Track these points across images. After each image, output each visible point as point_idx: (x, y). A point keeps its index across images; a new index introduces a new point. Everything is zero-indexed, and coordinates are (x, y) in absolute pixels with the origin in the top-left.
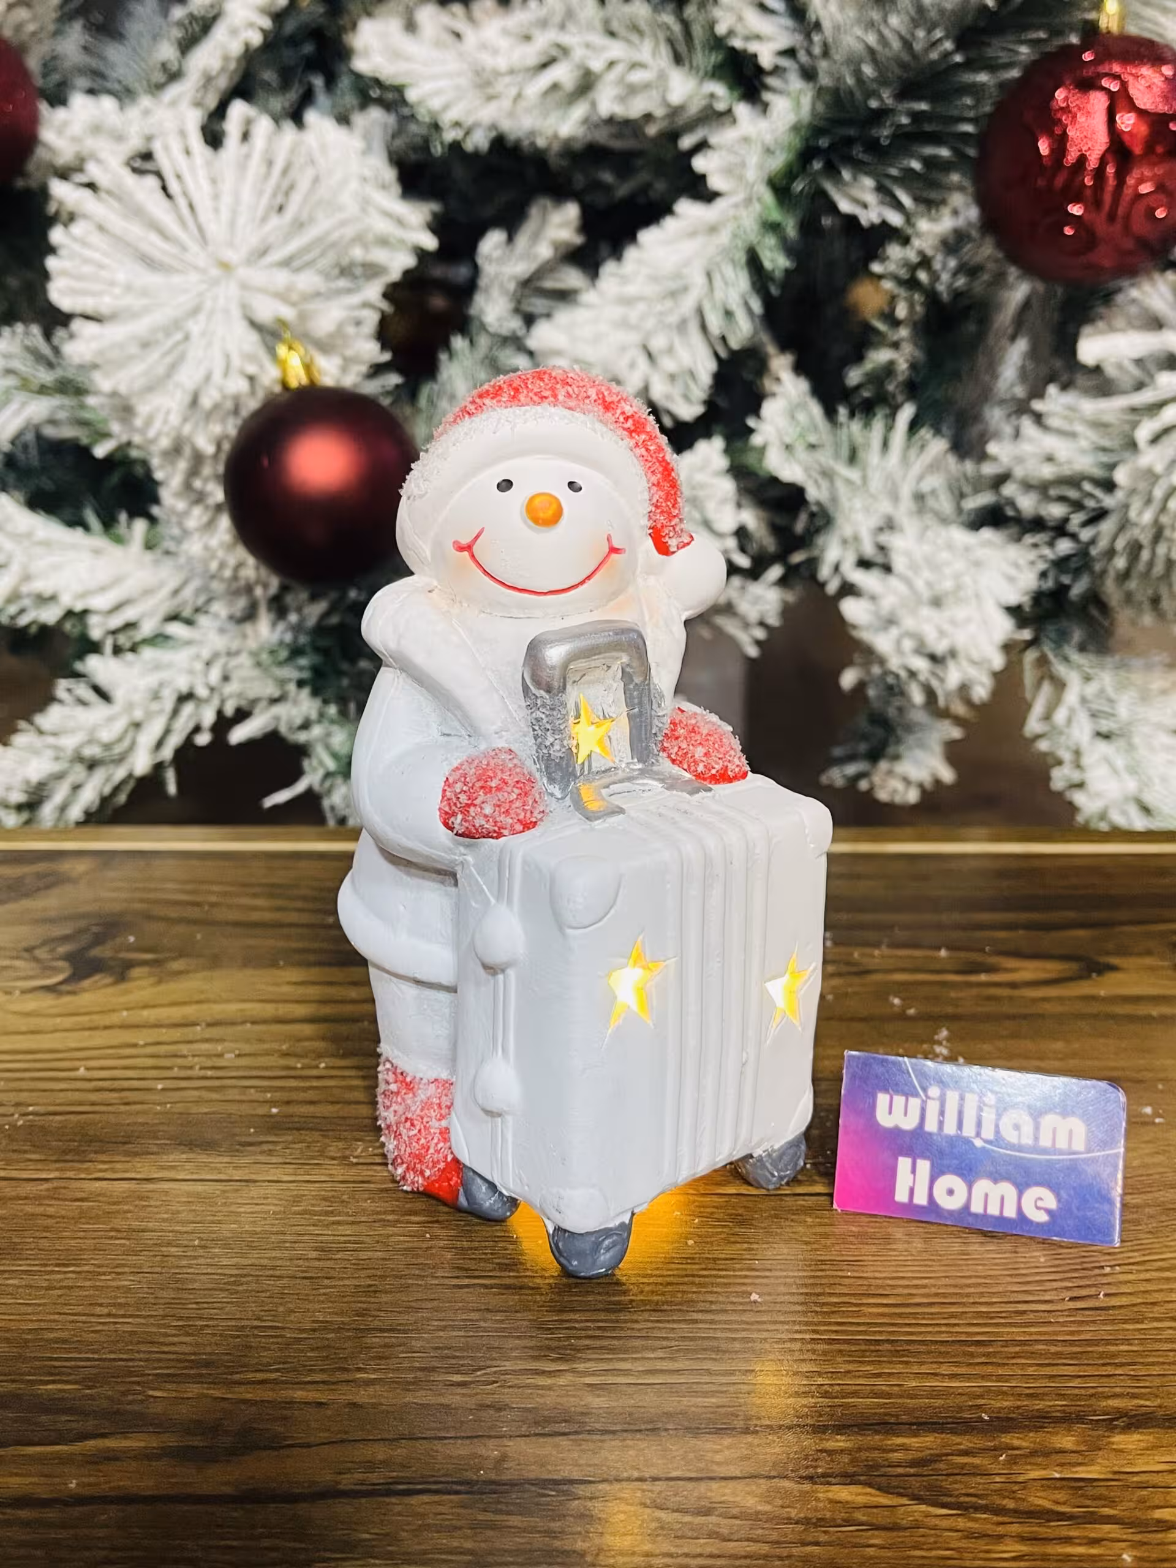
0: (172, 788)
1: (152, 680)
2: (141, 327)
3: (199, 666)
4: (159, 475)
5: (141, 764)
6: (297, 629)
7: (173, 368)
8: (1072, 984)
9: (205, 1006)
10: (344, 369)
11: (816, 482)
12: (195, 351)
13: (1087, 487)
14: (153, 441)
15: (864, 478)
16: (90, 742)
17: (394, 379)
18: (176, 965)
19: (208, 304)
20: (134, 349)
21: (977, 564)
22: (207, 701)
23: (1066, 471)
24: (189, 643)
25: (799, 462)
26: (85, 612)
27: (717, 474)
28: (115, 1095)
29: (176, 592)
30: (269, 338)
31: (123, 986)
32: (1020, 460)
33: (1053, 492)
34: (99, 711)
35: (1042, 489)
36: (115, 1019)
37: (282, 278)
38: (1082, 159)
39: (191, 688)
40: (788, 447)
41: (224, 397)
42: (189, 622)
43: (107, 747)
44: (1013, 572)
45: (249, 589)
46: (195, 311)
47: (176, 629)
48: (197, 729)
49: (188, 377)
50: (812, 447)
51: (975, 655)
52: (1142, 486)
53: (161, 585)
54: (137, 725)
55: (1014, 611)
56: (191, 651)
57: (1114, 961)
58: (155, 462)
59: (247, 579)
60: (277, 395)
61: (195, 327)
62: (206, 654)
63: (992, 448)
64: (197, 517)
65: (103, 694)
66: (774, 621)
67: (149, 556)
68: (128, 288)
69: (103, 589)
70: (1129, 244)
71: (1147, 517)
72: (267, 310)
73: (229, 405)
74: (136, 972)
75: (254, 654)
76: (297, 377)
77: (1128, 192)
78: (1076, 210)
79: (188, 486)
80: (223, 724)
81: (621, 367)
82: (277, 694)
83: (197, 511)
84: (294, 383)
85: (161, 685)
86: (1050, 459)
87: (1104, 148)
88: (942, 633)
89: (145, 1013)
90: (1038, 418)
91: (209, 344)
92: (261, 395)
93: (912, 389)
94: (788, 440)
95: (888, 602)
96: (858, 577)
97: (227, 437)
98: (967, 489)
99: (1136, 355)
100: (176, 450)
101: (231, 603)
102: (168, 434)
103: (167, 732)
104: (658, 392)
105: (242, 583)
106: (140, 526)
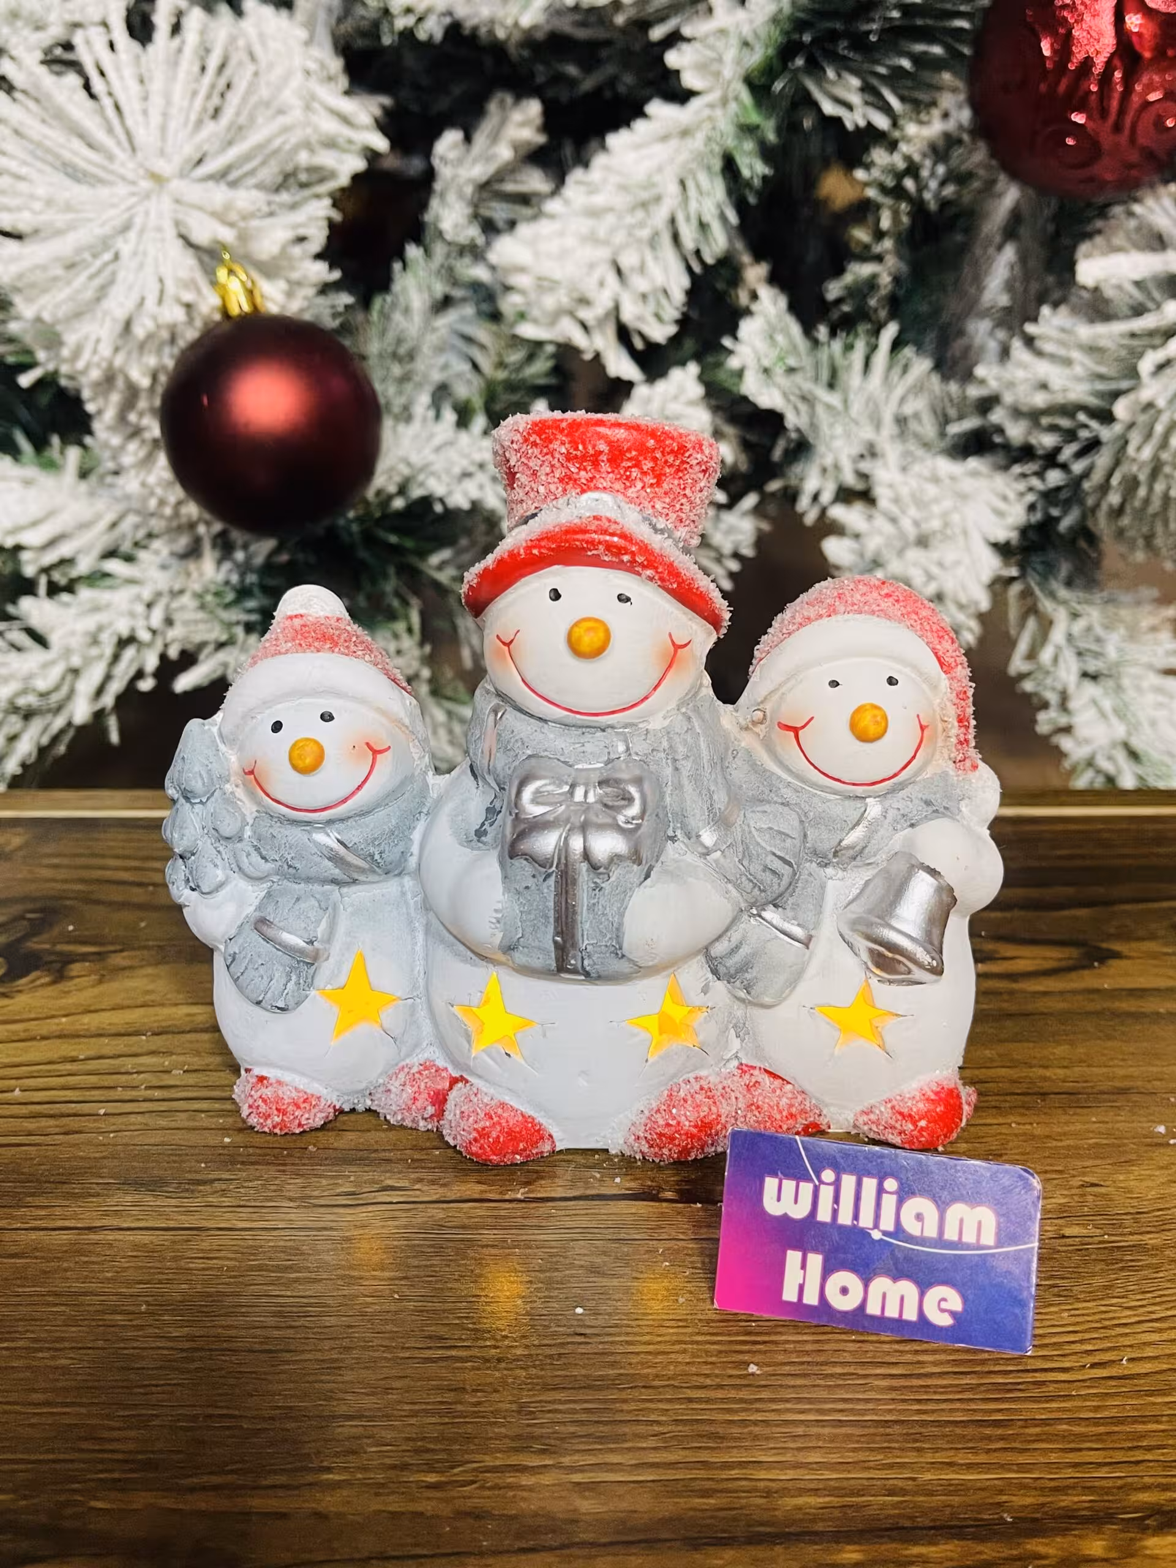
0: (114, 737)
1: (90, 623)
2: (64, 246)
3: (140, 609)
4: (90, 408)
5: (81, 712)
6: (244, 568)
7: (102, 292)
8: (1073, 975)
9: (151, 1010)
10: (290, 294)
11: (796, 409)
12: (125, 274)
13: (1082, 417)
14: (85, 372)
15: (845, 402)
16: (24, 692)
17: (345, 299)
18: (118, 960)
19: (138, 221)
20: (59, 271)
21: (964, 497)
22: (149, 645)
23: (1060, 399)
24: (131, 581)
25: (779, 387)
26: (18, 548)
27: (691, 403)
28: (52, 1122)
29: (114, 525)
30: (206, 259)
31: (60, 986)
32: (1011, 385)
33: (1045, 421)
34: (35, 656)
35: (1034, 416)
36: (51, 1026)
37: (219, 194)
38: (1088, 62)
39: (133, 630)
40: (766, 371)
41: (158, 327)
42: (129, 559)
43: (43, 695)
44: (1002, 506)
45: (192, 526)
46: (126, 228)
47: (114, 566)
48: (140, 674)
49: (118, 305)
50: (791, 370)
51: (964, 600)
52: (1142, 419)
53: (98, 517)
54: (75, 672)
55: (1003, 549)
56: (133, 590)
57: (1117, 946)
58: (86, 394)
59: (189, 516)
60: (218, 324)
61: (125, 246)
62: (147, 594)
63: (980, 371)
64: (133, 453)
65: (40, 640)
66: (748, 552)
67: (83, 487)
68: (49, 203)
69: (35, 524)
70: (1134, 157)
71: (1147, 453)
72: (205, 231)
73: (165, 335)
74: (76, 968)
75: (199, 596)
76: (239, 304)
77: (1135, 99)
78: (1079, 118)
79: (122, 418)
80: (168, 669)
81: (589, 287)
82: (224, 637)
83: (132, 446)
84: (235, 311)
85: (100, 629)
86: (1044, 386)
87: (1111, 49)
88: (930, 577)
89: (86, 1019)
90: (1029, 341)
91: (141, 266)
92: (198, 323)
93: (895, 305)
94: (766, 363)
95: (873, 544)
96: (838, 512)
97: (164, 368)
98: (952, 412)
99: (1137, 277)
100: (109, 379)
101: (172, 541)
102: (98, 365)
103: (108, 678)
104: (628, 315)
105: (184, 520)
106: (73, 454)
